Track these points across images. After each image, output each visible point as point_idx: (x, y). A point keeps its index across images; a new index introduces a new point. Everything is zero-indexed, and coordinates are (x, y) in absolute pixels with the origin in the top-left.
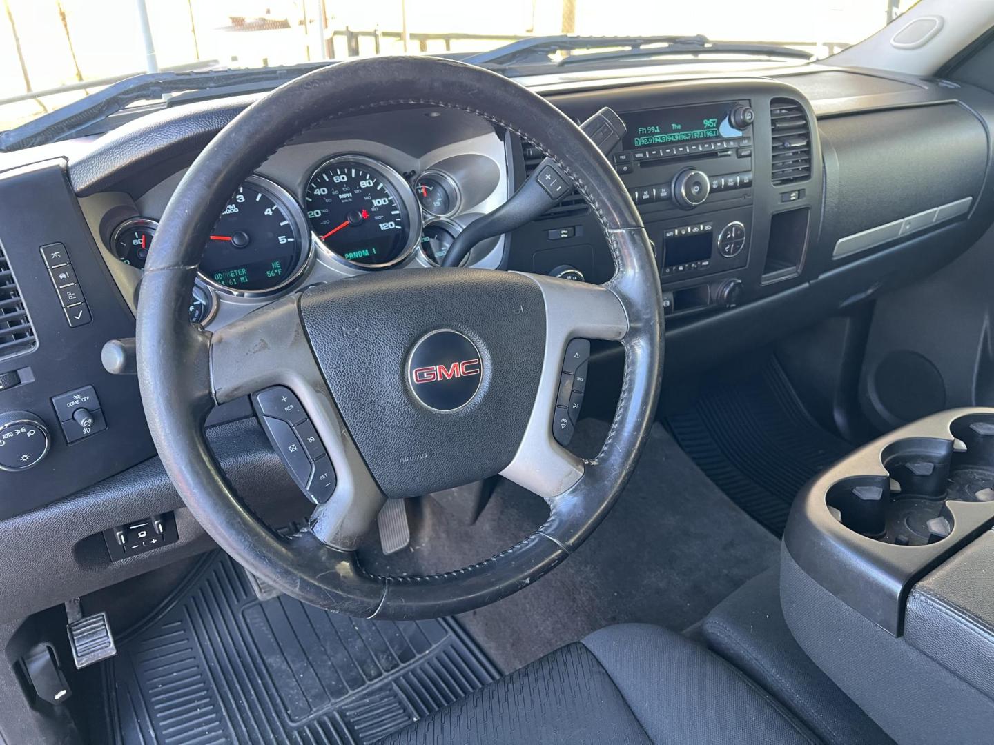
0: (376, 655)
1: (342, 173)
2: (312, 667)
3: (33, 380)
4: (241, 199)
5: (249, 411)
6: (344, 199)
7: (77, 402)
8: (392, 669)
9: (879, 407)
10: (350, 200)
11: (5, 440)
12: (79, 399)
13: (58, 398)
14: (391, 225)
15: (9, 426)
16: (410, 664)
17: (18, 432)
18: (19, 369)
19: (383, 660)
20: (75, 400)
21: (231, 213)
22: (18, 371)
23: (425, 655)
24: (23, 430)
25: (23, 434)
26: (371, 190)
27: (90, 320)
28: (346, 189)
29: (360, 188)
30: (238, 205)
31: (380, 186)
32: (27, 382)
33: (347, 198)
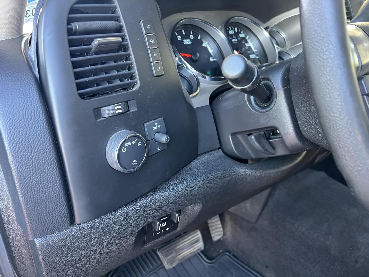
1: (232, 29)
3: (136, 110)
4: (192, 37)
5: (218, 146)
6: (234, 42)
7: (156, 128)
10: (237, 42)
11: (126, 147)
12: (158, 126)
13: (147, 123)
14: (254, 56)
15: (129, 138)
17: (133, 142)
18: (129, 101)
20: (155, 126)
21: (188, 44)
22: (128, 102)
24: (136, 141)
25: (136, 144)
26: (244, 39)
27: (163, 73)
28: (234, 37)
29: (240, 37)
30: (191, 40)
31: (247, 38)
32: (132, 111)
33: (235, 41)
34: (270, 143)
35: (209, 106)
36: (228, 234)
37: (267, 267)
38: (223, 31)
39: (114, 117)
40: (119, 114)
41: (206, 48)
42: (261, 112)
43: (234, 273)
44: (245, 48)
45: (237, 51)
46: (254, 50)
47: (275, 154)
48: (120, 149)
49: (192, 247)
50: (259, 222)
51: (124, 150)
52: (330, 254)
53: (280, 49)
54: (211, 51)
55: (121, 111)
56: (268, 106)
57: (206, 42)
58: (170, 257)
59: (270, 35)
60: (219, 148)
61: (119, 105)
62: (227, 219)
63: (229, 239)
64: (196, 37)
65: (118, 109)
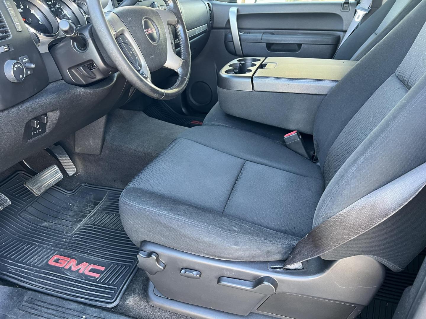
0: (85, 208)
2: (63, 219)
4: (22, 7)
8: (94, 208)
9: (194, 102)
12: (26, 59)
13: (20, 58)
15: (15, 63)
16: (100, 205)
17: (18, 65)
19: (89, 208)
20: (24, 60)
21: (21, 12)
22: (9, 45)
23: (103, 201)
25: (20, 66)
26: (60, 8)
27: (21, 30)
28: (52, 7)
29: (56, 7)
30: (22, 9)
31: (62, 7)
32: (12, 50)
33: (54, 10)
34: (92, 72)
35: (49, 53)
36: (81, 171)
37: (115, 181)
38: (44, 3)
39: (4, 53)
40: (6, 51)
41: (34, 14)
42: (83, 53)
43: (92, 194)
44: (62, 15)
45: (58, 17)
46: (69, 17)
47: (96, 78)
48: (13, 69)
49: (53, 177)
50: (102, 153)
51: (15, 69)
52: (152, 156)
53: (87, 16)
54: (38, 17)
55: (7, 50)
56: (85, 49)
57: (33, 10)
58: (37, 186)
59: (78, 6)
60: (62, 79)
61: (6, 46)
62: (77, 160)
63: (83, 174)
64: (25, 7)
65: (6, 48)
